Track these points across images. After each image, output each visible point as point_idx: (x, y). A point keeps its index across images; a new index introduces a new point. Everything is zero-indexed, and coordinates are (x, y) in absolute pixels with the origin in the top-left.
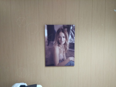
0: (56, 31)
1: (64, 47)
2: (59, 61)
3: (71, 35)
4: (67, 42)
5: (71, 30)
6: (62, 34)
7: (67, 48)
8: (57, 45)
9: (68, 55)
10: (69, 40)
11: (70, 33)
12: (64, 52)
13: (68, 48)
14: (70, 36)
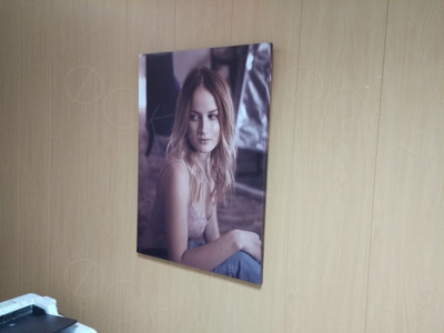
0: (181, 86)
1: (213, 168)
2: (189, 239)
3: (245, 102)
4: (224, 141)
5: (247, 76)
6: (206, 101)
7: (224, 177)
8: (183, 154)
9: (229, 217)
10: (237, 131)
11: (243, 95)
12: (210, 195)
13: (230, 179)
14: (243, 108)
